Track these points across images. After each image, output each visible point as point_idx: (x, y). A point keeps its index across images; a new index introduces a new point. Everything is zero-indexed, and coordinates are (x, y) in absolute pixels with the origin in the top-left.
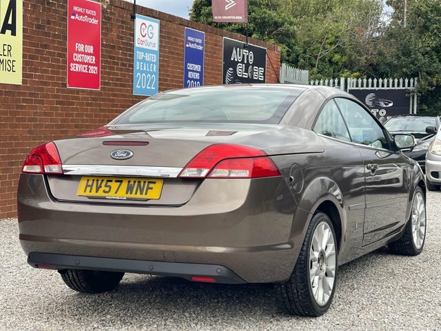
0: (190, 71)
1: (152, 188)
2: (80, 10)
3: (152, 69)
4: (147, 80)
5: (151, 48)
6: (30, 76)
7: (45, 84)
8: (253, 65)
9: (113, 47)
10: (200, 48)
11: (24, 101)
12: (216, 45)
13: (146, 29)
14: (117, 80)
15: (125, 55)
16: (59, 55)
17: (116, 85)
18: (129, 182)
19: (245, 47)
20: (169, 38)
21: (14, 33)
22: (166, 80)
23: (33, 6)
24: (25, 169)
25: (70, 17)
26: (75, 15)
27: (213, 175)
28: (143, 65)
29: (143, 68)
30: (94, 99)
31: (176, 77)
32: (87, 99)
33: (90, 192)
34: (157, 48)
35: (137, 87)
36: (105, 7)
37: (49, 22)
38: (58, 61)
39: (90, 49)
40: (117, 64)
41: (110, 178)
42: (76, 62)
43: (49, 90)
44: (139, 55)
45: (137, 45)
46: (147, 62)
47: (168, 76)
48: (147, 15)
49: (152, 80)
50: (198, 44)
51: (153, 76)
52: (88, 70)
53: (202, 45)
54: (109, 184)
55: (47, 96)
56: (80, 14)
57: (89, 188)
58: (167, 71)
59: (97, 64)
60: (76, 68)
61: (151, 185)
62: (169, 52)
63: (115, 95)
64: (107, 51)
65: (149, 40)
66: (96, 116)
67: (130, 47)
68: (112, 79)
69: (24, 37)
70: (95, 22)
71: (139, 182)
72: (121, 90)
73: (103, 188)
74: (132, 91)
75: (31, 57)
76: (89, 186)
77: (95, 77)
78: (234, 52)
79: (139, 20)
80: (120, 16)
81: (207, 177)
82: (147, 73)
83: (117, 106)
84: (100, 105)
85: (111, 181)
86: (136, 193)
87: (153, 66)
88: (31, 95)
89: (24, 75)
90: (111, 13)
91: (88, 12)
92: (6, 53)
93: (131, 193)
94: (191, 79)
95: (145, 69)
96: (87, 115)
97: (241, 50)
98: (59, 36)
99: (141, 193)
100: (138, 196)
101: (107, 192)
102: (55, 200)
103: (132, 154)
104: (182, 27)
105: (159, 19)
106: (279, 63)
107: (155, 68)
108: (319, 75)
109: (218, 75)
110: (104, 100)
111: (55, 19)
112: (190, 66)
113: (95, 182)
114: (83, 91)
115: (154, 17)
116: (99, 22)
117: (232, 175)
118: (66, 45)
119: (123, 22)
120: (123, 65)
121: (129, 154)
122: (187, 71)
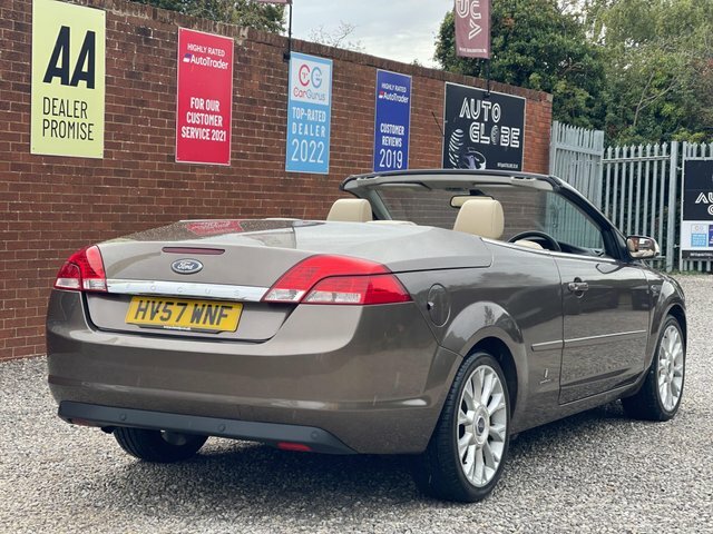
0: (386, 134)
1: (226, 316)
2: (199, 49)
3: (320, 133)
4: (310, 150)
5: (316, 101)
6: (118, 146)
7: (141, 157)
8: (499, 124)
9: (253, 102)
10: (404, 100)
11: (107, 181)
12: (433, 95)
13: (310, 74)
14: (259, 149)
15: (274, 112)
16: (164, 115)
17: (256, 157)
18: (196, 305)
19: (485, 97)
20: (348, 86)
21: (91, 85)
22: (343, 149)
23: (123, 45)
24: (59, 282)
25: (182, 59)
26: (190, 57)
27: (311, 300)
28: (303, 127)
29: (303, 131)
30: (219, 178)
31: (360, 144)
32: (208, 178)
33: (143, 318)
34: (327, 102)
35: (293, 159)
36: (240, 43)
37: (147, 68)
38: (163, 123)
39: (215, 105)
40: (259, 126)
41: (170, 299)
42: (191, 125)
43: (147, 166)
44: (295, 113)
45: (292, 97)
46: (309, 123)
47: (347, 142)
48: (310, 53)
49: (319, 150)
50: (400, 94)
51: (321, 143)
52: (210, 136)
53: (407, 95)
54: (169, 307)
55: (143, 174)
56: (198, 55)
57: (141, 313)
58: (345, 135)
59: (225, 127)
60: (188, 133)
61: (225, 312)
62: (349, 107)
63: (256, 173)
64: (242, 108)
65: (314, 90)
66: (223, 203)
67: (281, 101)
68: (251, 149)
69: (108, 90)
70: (223, 65)
71: (210, 306)
72: (264, 165)
73: (161, 313)
74: (284, 165)
75: (118, 118)
76: (142, 310)
77: (222, 146)
78: (465, 104)
79: (297, 61)
80: (265, 56)
81: (302, 301)
82: (309, 139)
83: (258, 188)
84: (230, 187)
85: (172, 304)
86: (204, 322)
87: (319, 129)
88: (118, 172)
89: (107, 145)
90: (250, 52)
91: (212, 51)
92: (78, 113)
93: (198, 322)
94: (386, 148)
95: (306, 133)
96: (207, 202)
97: (479, 102)
98: (163, 88)
99: (212, 323)
100: (208, 326)
101: (166, 320)
102: (95, 328)
103: (200, 266)
104: (372, 68)
105: (332, 58)
106: (550, 121)
107: (324, 131)
108: (638, 136)
109: (435, 140)
110: (236, 179)
111: (158, 63)
112: (385, 128)
113: (151, 304)
114: (202, 167)
115: (322, 56)
116: (229, 66)
117: (337, 300)
118: (174, 100)
119: (269, 64)
120: (270, 127)
121: (196, 266)
122: (380, 135)
